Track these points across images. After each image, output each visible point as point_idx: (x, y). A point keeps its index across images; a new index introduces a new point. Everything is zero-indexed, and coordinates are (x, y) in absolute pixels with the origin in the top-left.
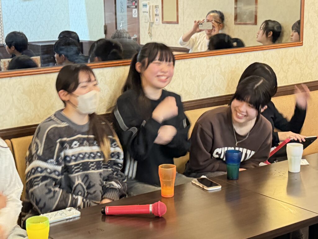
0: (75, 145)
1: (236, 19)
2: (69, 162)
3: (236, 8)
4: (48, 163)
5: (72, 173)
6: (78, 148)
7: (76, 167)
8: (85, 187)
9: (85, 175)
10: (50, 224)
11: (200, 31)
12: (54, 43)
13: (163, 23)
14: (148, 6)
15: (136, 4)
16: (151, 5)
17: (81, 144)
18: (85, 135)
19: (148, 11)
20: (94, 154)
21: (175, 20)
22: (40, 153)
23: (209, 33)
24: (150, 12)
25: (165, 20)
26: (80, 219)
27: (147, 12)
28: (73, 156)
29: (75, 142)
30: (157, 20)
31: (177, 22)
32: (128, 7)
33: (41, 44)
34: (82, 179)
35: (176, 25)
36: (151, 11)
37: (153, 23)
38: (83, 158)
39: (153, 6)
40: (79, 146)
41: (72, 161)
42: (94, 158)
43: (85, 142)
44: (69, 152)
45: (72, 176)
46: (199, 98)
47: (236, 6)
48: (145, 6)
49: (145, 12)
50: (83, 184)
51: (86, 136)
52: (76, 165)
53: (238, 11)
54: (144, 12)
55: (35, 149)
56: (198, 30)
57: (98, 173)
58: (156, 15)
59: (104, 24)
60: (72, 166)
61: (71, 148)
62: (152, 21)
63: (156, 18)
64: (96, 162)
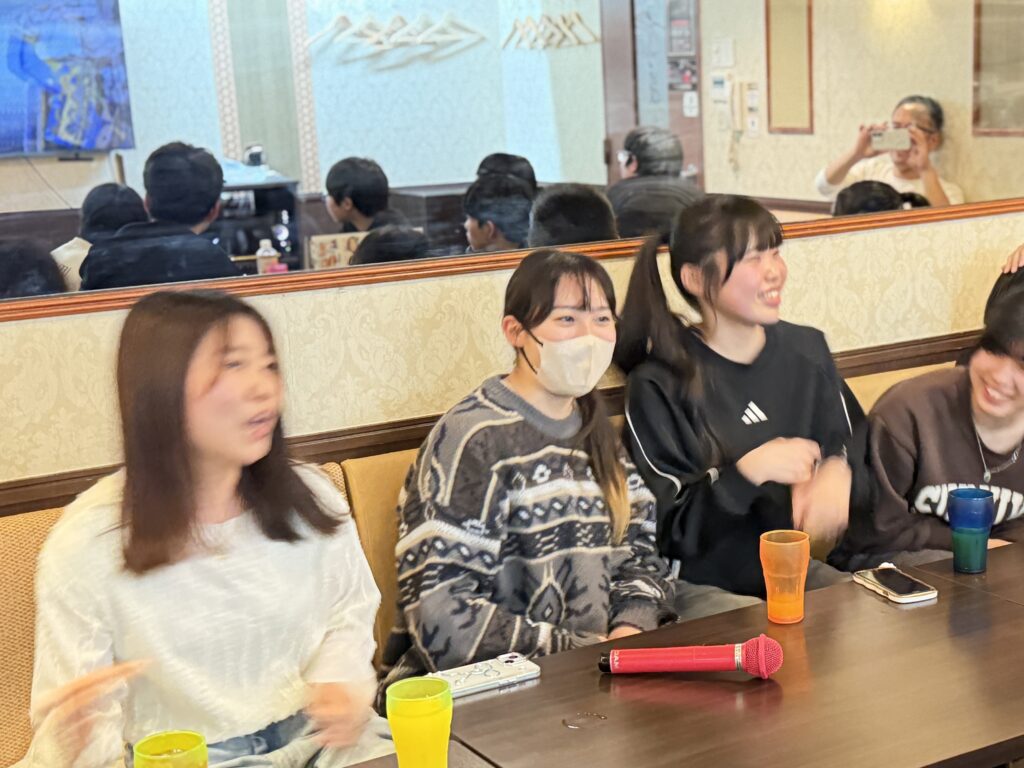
0: (542, 475)
1: (977, 117)
2: (528, 523)
3: (976, 90)
4: (464, 528)
5: (534, 556)
6: (548, 484)
7: (544, 539)
8: (562, 595)
9: (562, 561)
10: (454, 699)
11: (876, 153)
12: (463, 191)
13: (771, 131)
14: (728, 84)
15: (694, 80)
16: (737, 80)
17: (556, 473)
18: (565, 447)
19: (728, 100)
20: (587, 502)
21: (806, 124)
22: (443, 500)
23: (900, 159)
24: (732, 102)
25: (776, 124)
26: (538, 686)
27: (724, 102)
28: (536, 505)
29: (541, 468)
30: (753, 123)
31: (810, 131)
32: (671, 87)
33: (424, 194)
34: (556, 571)
35: (807, 138)
36: (737, 99)
37: (741, 133)
38: (562, 513)
39: (741, 85)
40: (551, 478)
41: (535, 519)
42: (588, 512)
43: (566, 467)
44: (526, 496)
45: (533, 562)
46: (873, 344)
47: (976, 84)
48: (719, 83)
49: (720, 101)
50: (557, 585)
51: (566, 452)
52: (545, 533)
53: (984, 96)
54: (716, 102)
55: (430, 489)
56: (869, 151)
57: (598, 555)
58: (751, 110)
59: (602, 137)
60: (535, 534)
61: (531, 483)
62: (739, 127)
63: (749, 118)
64: (594, 525)
